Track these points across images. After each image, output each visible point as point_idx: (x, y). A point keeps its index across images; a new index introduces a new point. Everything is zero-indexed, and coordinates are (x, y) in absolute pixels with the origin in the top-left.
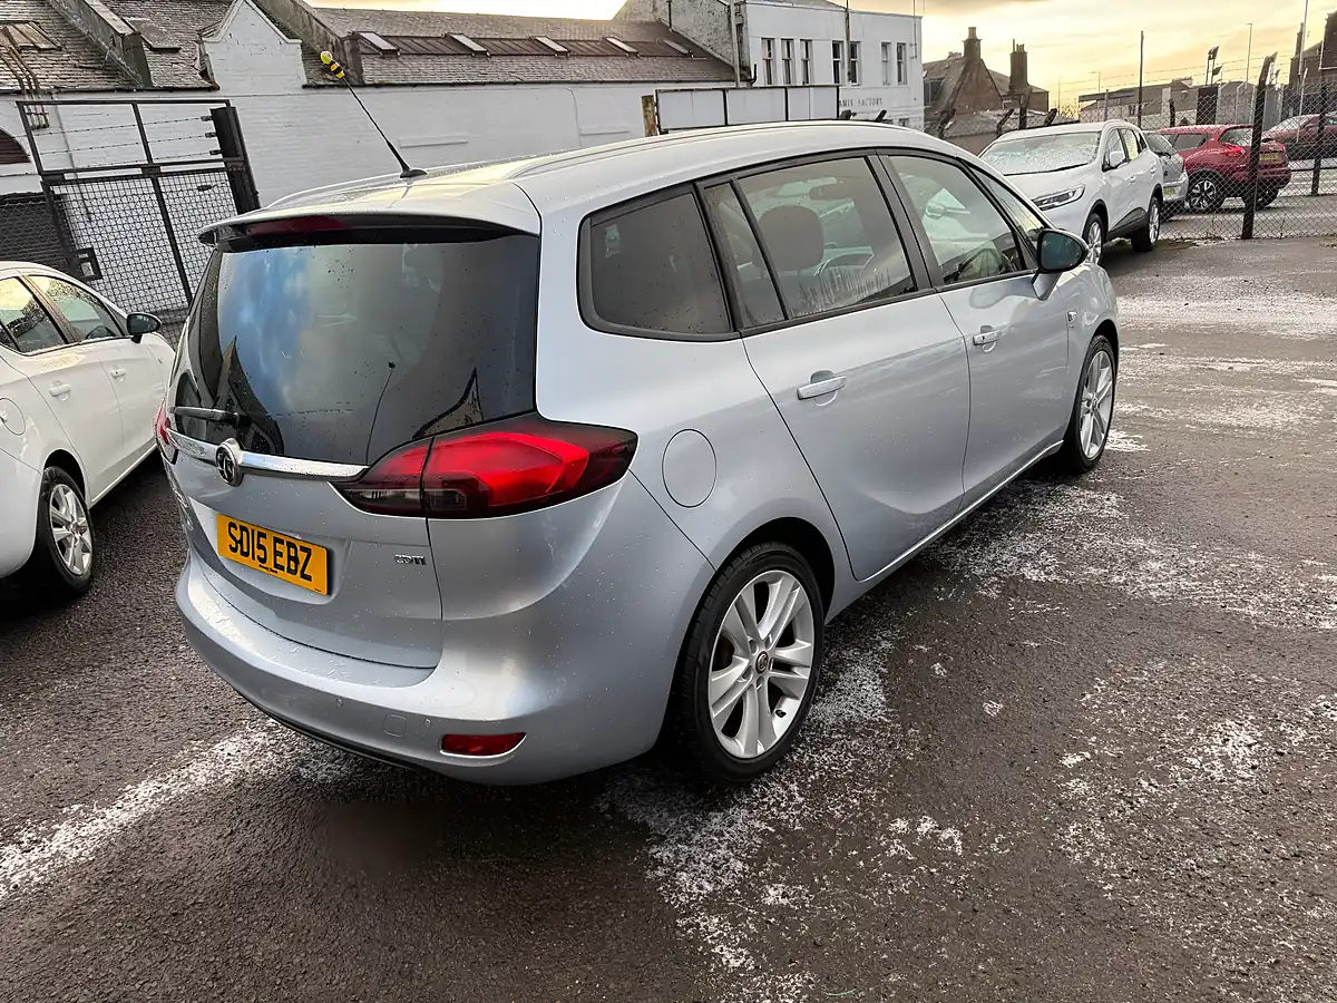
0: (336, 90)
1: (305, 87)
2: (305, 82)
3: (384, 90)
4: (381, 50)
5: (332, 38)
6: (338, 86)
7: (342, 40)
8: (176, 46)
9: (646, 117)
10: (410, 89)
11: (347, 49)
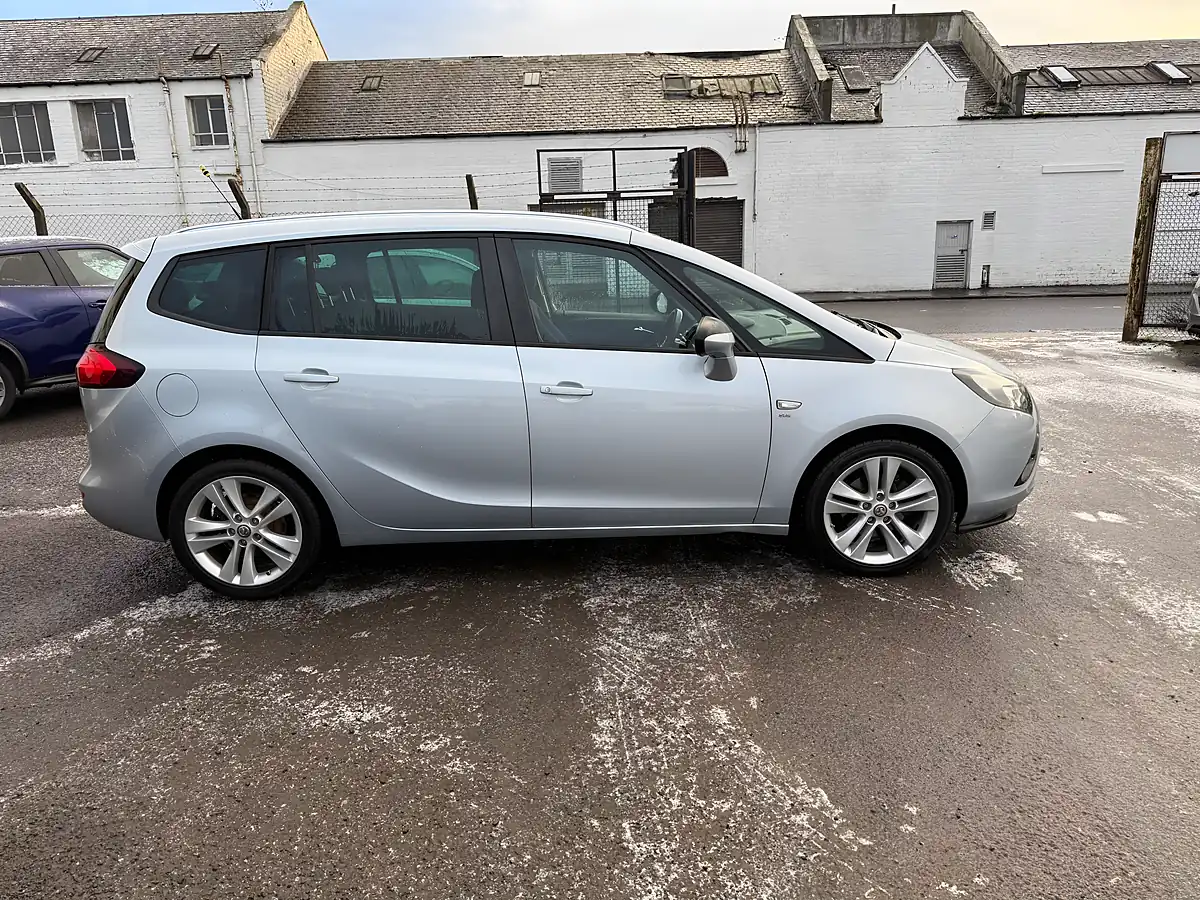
0: (990, 122)
1: (960, 119)
2: (962, 115)
3: (1042, 120)
4: (1060, 82)
5: (1006, 75)
6: (993, 118)
7: (1013, 76)
8: (868, 87)
9: (1145, 160)
10: (1071, 119)
11: (1014, 84)
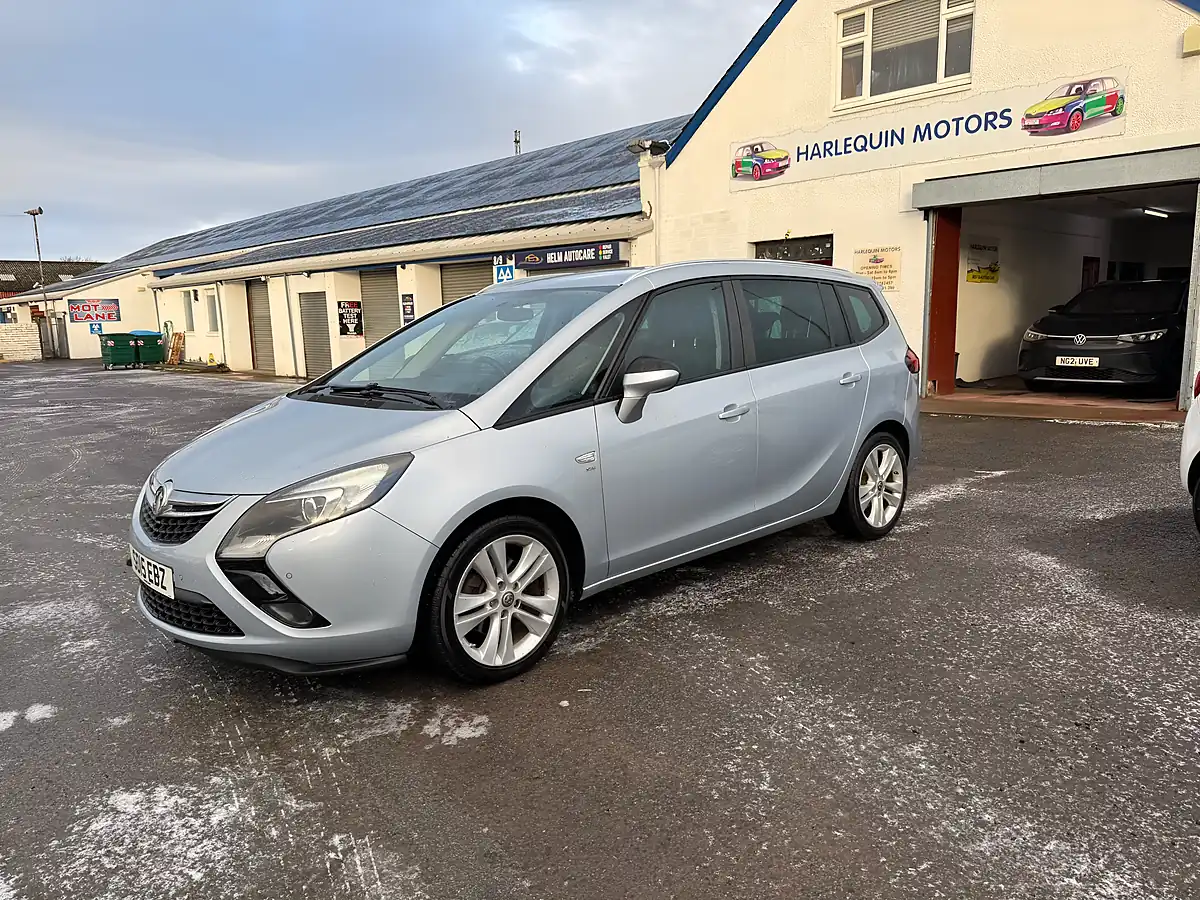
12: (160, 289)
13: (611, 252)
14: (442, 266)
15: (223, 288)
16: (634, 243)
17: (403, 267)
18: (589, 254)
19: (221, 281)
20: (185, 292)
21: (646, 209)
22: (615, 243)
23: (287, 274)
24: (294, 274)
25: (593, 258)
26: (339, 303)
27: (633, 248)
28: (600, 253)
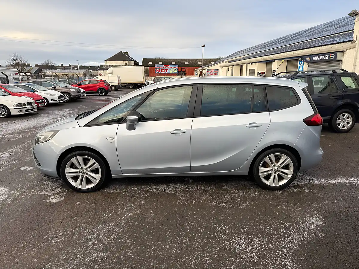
12: (222, 67)
13: (334, 56)
14: (287, 61)
15: (234, 67)
16: (345, 52)
17: (274, 61)
18: (326, 57)
19: (234, 65)
20: (227, 68)
21: (355, 39)
22: (336, 53)
23: (247, 63)
24: (249, 63)
25: (328, 59)
26: (258, 73)
27: (345, 55)
28: (330, 57)
